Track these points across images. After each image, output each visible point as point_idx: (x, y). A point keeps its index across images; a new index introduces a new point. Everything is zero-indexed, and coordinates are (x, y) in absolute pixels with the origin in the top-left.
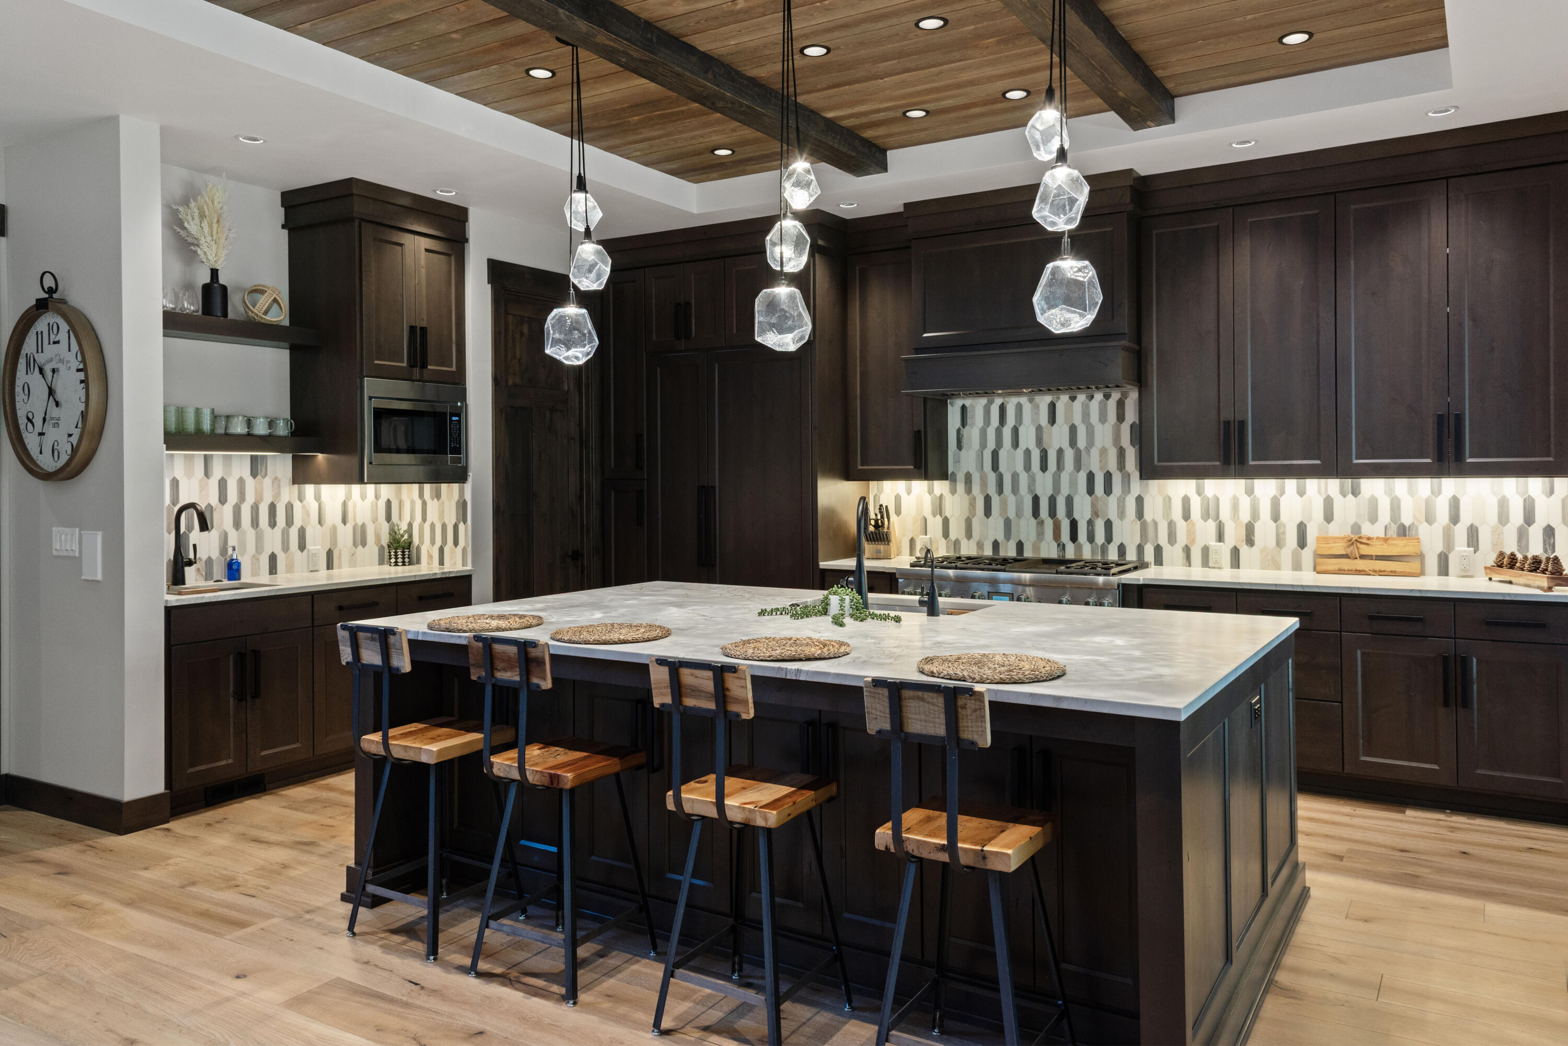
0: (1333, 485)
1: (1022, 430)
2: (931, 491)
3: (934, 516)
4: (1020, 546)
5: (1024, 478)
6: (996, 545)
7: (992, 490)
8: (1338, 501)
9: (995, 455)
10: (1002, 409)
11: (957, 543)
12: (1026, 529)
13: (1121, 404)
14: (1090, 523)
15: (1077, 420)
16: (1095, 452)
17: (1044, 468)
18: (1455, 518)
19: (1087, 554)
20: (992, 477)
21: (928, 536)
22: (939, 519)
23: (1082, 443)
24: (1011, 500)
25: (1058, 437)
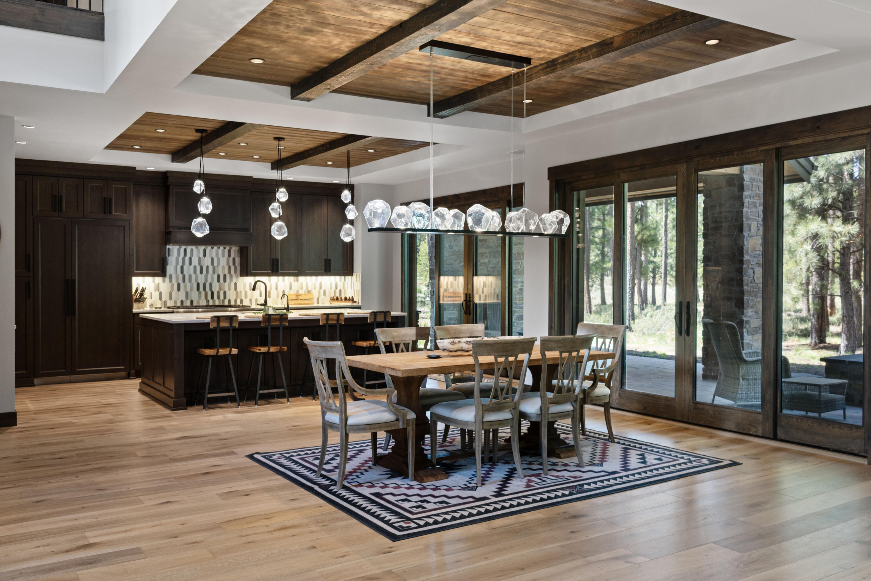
0: (292, 278)
1: (193, 259)
2: (154, 281)
3: (155, 291)
4: (192, 302)
5: (193, 277)
6: (182, 302)
7: (181, 281)
8: (293, 283)
9: (182, 268)
10: (185, 251)
11: (165, 302)
12: (194, 296)
13: (229, 251)
14: (218, 292)
15: (214, 256)
16: (220, 268)
17: (201, 272)
18: (321, 288)
19: (217, 303)
20: (181, 276)
21: (153, 300)
22: (157, 293)
23: (215, 264)
24: (188, 285)
25: (207, 262)
